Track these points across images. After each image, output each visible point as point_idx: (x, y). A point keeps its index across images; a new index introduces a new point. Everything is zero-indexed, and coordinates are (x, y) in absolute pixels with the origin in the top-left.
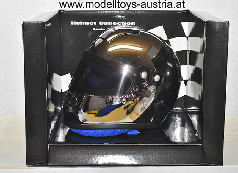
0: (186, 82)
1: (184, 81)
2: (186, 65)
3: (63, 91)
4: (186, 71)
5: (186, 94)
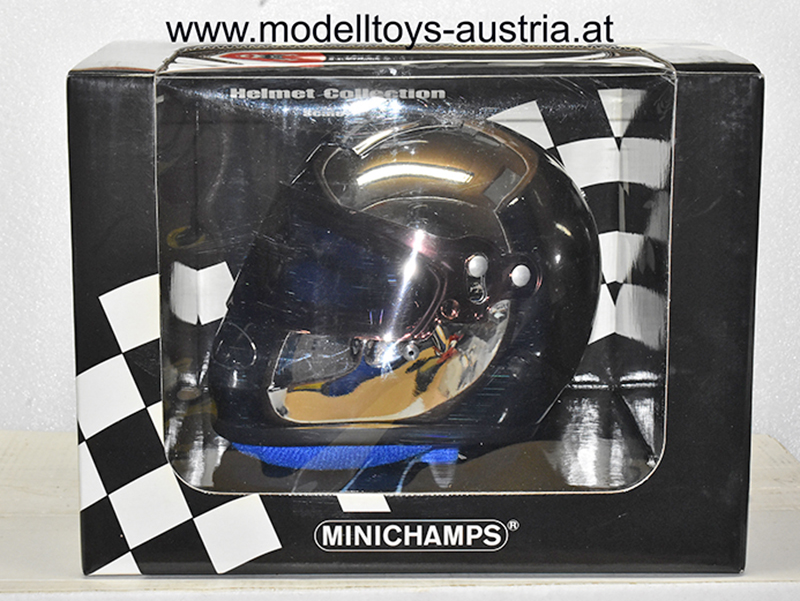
0: (615, 289)
1: (608, 285)
2: (616, 232)
3: (203, 323)
4: (616, 251)
5: (617, 328)
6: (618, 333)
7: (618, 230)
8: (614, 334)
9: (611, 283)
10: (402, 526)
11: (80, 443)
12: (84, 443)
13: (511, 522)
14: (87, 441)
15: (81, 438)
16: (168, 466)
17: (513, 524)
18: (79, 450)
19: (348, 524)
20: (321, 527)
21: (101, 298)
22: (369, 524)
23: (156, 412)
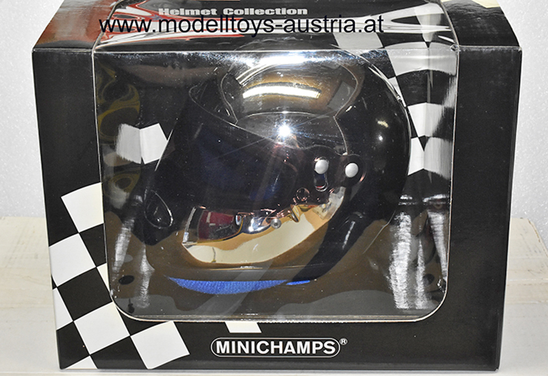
0: (424, 141)
1: (419, 138)
3: (145, 163)
4: (424, 116)
5: (424, 166)
6: (425, 169)
7: (426, 102)
8: (423, 169)
9: (421, 137)
10: (269, 342)
11: (53, 288)
12: (56, 289)
13: (342, 340)
14: (58, 288)
15: (54, 286)
16: (113, 303)
17: (343, 341)
18: (53, 292)
19: (233, 340)
20: (215, 342)
21: (62, 198)
22: (247, 340)
23: (103, 270)
